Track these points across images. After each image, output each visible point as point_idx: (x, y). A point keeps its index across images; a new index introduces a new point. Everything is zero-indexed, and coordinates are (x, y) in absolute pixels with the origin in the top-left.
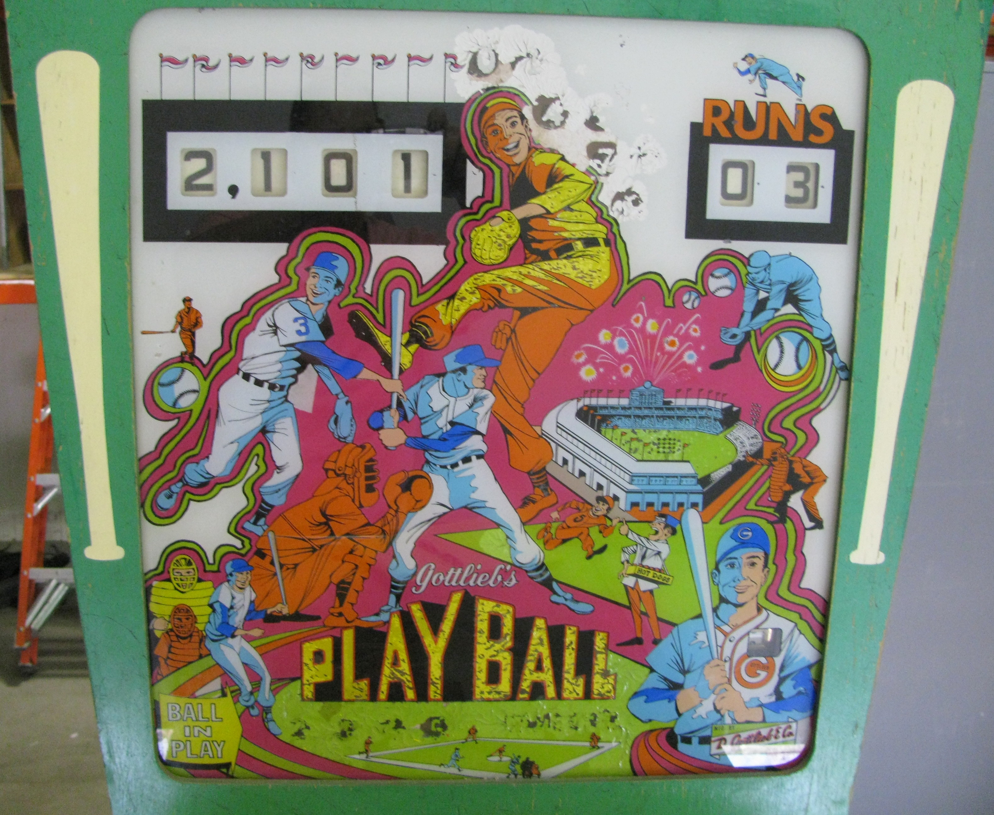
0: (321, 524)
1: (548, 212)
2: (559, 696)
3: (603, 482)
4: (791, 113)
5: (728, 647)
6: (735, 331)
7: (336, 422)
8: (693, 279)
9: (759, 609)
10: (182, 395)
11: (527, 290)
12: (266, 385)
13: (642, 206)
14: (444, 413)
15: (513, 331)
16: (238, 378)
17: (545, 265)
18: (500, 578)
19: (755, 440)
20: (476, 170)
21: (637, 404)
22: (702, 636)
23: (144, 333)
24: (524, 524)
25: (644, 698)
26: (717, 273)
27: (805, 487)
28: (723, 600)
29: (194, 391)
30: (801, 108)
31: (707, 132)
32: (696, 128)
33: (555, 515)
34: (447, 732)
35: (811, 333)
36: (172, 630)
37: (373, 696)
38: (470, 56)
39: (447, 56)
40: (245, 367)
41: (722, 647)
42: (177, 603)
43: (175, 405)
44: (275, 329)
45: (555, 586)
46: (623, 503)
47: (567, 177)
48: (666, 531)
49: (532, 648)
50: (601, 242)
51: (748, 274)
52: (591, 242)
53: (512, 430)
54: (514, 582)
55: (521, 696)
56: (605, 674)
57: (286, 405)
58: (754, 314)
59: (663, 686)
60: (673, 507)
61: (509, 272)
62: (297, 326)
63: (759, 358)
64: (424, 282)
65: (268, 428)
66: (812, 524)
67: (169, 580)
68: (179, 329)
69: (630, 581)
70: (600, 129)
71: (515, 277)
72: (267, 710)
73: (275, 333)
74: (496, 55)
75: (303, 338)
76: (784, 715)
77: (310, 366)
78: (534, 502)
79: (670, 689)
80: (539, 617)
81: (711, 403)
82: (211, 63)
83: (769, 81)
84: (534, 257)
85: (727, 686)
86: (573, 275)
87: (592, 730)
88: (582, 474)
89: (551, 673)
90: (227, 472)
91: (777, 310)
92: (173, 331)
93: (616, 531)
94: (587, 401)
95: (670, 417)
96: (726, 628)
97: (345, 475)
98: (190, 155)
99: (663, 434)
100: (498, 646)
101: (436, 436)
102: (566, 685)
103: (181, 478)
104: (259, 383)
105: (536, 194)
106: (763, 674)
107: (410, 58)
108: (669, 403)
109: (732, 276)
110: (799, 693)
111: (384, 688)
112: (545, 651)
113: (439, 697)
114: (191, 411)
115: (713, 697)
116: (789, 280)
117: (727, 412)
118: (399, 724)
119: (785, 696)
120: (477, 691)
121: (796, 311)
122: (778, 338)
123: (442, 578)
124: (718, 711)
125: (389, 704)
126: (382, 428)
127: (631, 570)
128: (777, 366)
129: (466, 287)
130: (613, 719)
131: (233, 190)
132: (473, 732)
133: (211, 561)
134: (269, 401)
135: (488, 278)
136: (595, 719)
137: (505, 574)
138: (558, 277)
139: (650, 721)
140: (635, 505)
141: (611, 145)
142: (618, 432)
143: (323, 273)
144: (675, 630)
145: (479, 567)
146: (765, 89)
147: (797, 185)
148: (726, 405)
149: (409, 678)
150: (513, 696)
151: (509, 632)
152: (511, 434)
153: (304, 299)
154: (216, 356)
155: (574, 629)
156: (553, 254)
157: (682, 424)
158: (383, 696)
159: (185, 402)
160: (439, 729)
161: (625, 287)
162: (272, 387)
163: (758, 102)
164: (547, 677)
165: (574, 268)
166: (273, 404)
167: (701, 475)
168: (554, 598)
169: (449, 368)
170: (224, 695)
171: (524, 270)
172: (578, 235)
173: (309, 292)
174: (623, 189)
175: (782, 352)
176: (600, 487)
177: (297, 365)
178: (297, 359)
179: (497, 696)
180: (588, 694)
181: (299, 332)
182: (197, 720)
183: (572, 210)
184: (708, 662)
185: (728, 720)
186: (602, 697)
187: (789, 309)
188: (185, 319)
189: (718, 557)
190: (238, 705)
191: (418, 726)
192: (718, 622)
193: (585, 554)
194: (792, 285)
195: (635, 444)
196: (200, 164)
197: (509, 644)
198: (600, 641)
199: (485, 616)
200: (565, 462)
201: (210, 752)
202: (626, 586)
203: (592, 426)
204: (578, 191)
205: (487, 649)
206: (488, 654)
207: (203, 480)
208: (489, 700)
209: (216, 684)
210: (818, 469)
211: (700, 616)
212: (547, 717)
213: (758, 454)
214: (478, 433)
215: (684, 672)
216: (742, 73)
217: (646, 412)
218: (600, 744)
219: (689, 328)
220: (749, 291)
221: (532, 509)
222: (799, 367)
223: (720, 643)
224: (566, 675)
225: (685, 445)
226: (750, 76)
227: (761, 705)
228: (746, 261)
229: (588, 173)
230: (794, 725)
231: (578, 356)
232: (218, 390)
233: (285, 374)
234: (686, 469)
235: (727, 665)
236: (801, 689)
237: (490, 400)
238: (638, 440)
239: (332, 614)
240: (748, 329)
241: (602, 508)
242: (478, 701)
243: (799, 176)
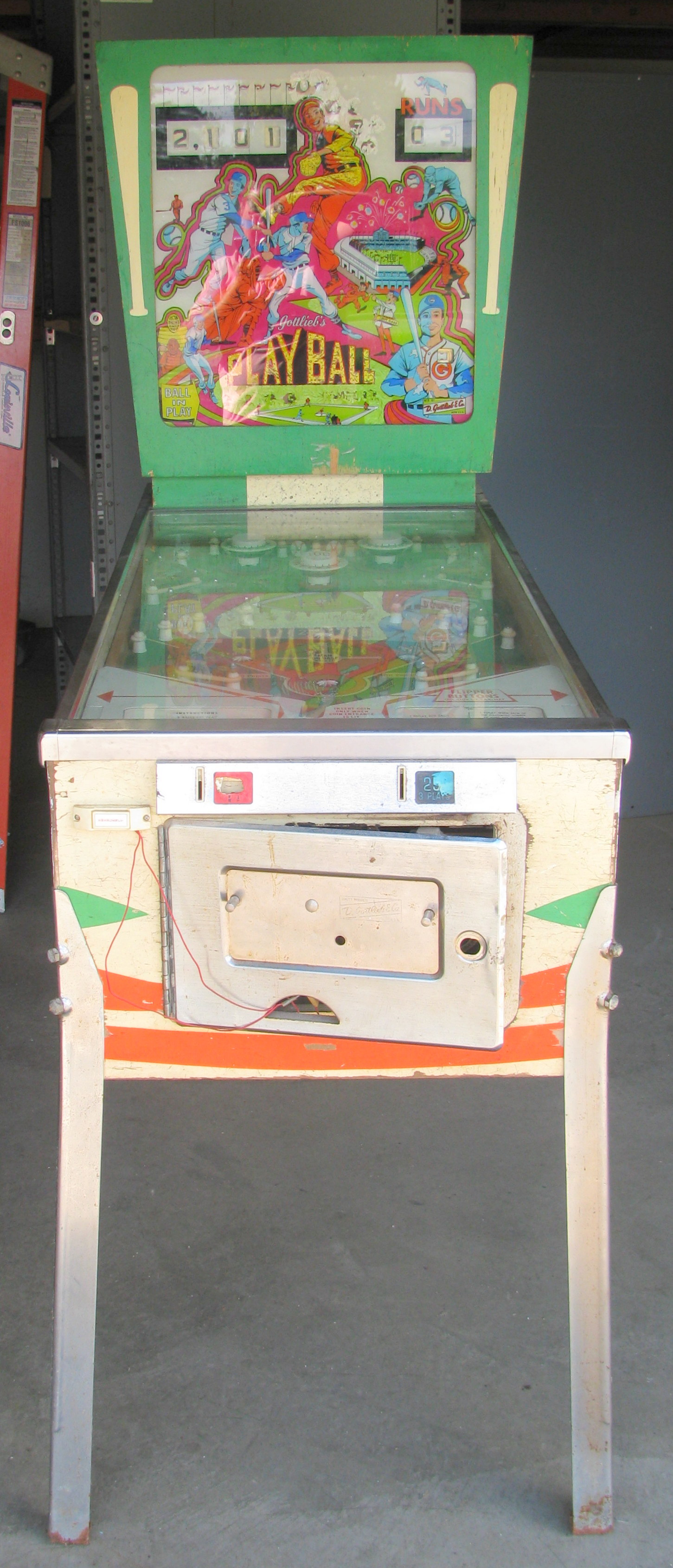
0: (236, 297)
1: (333, 152)
2: (348, 382)
3: (363, 275)
4: (442, 103)
5: (428, 358)
6: (420, 204)
7: (242, 250)
8: (400, 180)
9: (442, 339)
10: (174, 239)
11: (325, 187)
12: (211, 233)
13: (375, 148)
14: (290, 244)
15: (320, 206)
16: (199, 231)
17: (333, 176)
18: (318, 322)
19: (433, 255)
20: (301, 134)
21: (377, 239)
22: (414, 352)
23: (157, 211)
24: (328, 295)
25: (389, 383)
26: (411, 177)
27: (460, 277)
28: (423, 334)
29: (179, 237)
30: (446, 100)
31: (403, 113)
32: (398, 111)
33: (342, 291)
34: (296, 401)
35: (457, 204)
36: (168, 351)
37: (261, 384)
38: (297, 83)
39: (287, 84)
40: (202, 225)
41: (425, 358)
42: (170, 338)
43: (171, 243)
44: (215, 208)
45: (343, 325)
46: (373, 286)
47: (341, 136)
48: (394, 299)
49: (334, 357)
50: (357, 165)
51: (425, 177)
52: (353, 165)
53: (320, 251)
54: (324, 324)
55: (330, 382)
56: (370, 371)
57: (220, 242)
58: (429, 196)
59: (397, 377)
60: (396, 287)
61: (318, 180)
62: (225, 206)
63: (433, 216)
64: (280, 184)
65: (213, 253)
66: (464, 296)
67: (167, 327)
68: (172, 209)
69: (378, 324)
70: (355, 114)
71: (319, 182)
72: (211, 391)
73: (215, 209)
74: (309, 83)
75: (227, 212)
76: (458, 395)
77: (231, 224)
78: (332, 285)
79: (401, 379)
80: (337, 341)
81: (411, 238)
82: (185, 91)
83: (431, 89)
84: (328, 172)
85: (428, 378)
86: (345, 180)
87: (365, 400)
88: (353, 272)
89: (343, 370)
90: (194, 275)
91: (440, 193)
92: (170, 210)
93: (370, 299)
94: (354, 237)
95: (393, 244)
96: (427, 349)
97: (247, 274)
98: (177, 132)
99: (390, 252)
100: (318, 356)
101: (287, 255)
102: (351, 376)
103: (173, 278)
104: (208, 232)
105: (328, 144)
106: (446, 372)
107: (271, 86)
108: (392, 238)
109: (418, 178)
110: (465, 383)
111: (266, 378)
112: (340, 359)
113: (291, 383)
114: (178, 247)
115: (422, 384)
116: (445, 180)
117: (419, 241)
118: (273, 397)
119: (458, 384)
120: (309, 379)
121: (448, 194)
122: (441, 206)
123: (291, 322)
124: (426, 391)
125: (268, 386)
126: (263, 252)
127: (379, 318)
128: (441, 220)
129: (298, 187)
130: (374, 394)
131: (196, 146)
132: (308, 401)
133: (186, 316)
134: (213, 241)
135: (307, 183)
136: (366, 394)
137: (320, 321)
138: (338, 181)
139: (392, 396)
140: (378, 286)
141: (361, 121)
142: (369, 252)
143: (236, 182)
144: (401, 349)
145: (308, 317)
146: (429, 92)
147: (447, 135)
148: (418, 238)
149: (278, 373)
150: (326, 383)
151: (323, 349)
152: (321, 254)
153: (227, 194)
154: (189, 221)
155: (353, 347)
156: (336, 170)
157: (398, 248)
158: (265, 383)
159: (175, 242)
160: (292, 399)
161: (369, 184)
162: (214, 234)
163: (426, 99)
164: (341, 372)
165: (346, 177)
166: (215, 242)
167: (409, 272)
168: (343, 332)
169: (292, 224)
170: (191, 384)
171: (323, 178)
172: (347, 162)
173: (230, 192)
174: (366, 140)
175: (443, 213)
176: (362, 278)
177: (225, 224)
178: (224, 221)
179: (319, 382)
180: (362, 382)
181: (225, 209)
182: (179, 397)
183: (344, 151)
184: (419, 365)
185: (430, 396)
186: (369, 384)
187: (446, 193)
188: (175, 204)
189: (420, 310)
190: (198, 388)
191: (282, 398)
192: (422, 345)
193: (357, 310)
194: (446, 182)
195: (377, 258)
196: (181, 135)
197: (324, 355)
198: (366, 354)
199: (312, 341)
200: (345, 266)
201: (184, 414)
202: (376, 326)
203: (357, 249)
204: (347, 142)
205: (314, 357)
206: (313, 362)
207: (184, 278)
208: (315, 384)
209: (188, 378)
210: (464, 269)
211: (412, 342)
212: (343, 393)
213: (435, 262)
214: (305, 253)
215: (408, 370)
216: (419, 85)
217: (381, 242)
218: (369, 408)
219: (398, 203)
220: (426, 185)
221: (331, 289)
222: (452, 220)
223: (424, 356)
224: (351, 371)
225: (400, 258)
226: (422, 87)
227: (447, 389)
228: (424, 171)
229: (350, 134)
230: (464, 400)
231: (349, 217)
232: (190, 236)
233: (219, 228)
234: (401, 269)
235: (428, 367)
236: (465, 381)
237: (310, 237)
238: (378, 255)
239: (241, 341)
240: (427, 202)
241: (363, 288)
242: (310, 384)
243: (448, 132)
